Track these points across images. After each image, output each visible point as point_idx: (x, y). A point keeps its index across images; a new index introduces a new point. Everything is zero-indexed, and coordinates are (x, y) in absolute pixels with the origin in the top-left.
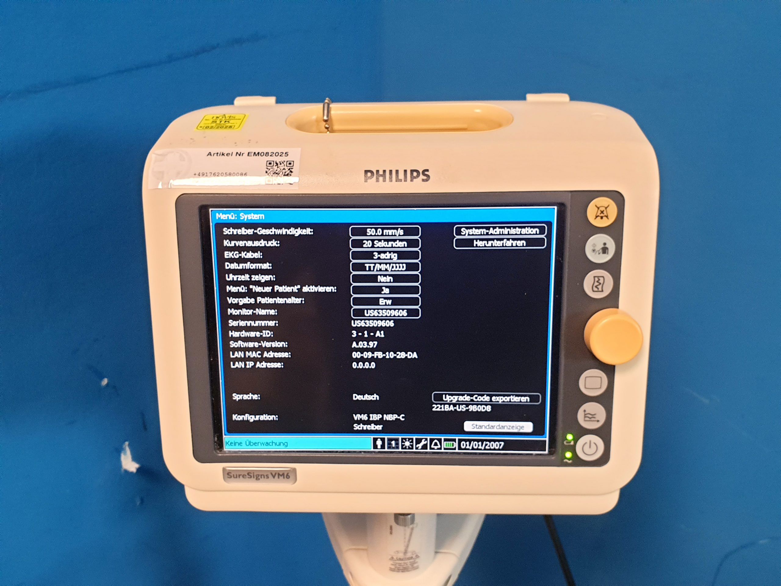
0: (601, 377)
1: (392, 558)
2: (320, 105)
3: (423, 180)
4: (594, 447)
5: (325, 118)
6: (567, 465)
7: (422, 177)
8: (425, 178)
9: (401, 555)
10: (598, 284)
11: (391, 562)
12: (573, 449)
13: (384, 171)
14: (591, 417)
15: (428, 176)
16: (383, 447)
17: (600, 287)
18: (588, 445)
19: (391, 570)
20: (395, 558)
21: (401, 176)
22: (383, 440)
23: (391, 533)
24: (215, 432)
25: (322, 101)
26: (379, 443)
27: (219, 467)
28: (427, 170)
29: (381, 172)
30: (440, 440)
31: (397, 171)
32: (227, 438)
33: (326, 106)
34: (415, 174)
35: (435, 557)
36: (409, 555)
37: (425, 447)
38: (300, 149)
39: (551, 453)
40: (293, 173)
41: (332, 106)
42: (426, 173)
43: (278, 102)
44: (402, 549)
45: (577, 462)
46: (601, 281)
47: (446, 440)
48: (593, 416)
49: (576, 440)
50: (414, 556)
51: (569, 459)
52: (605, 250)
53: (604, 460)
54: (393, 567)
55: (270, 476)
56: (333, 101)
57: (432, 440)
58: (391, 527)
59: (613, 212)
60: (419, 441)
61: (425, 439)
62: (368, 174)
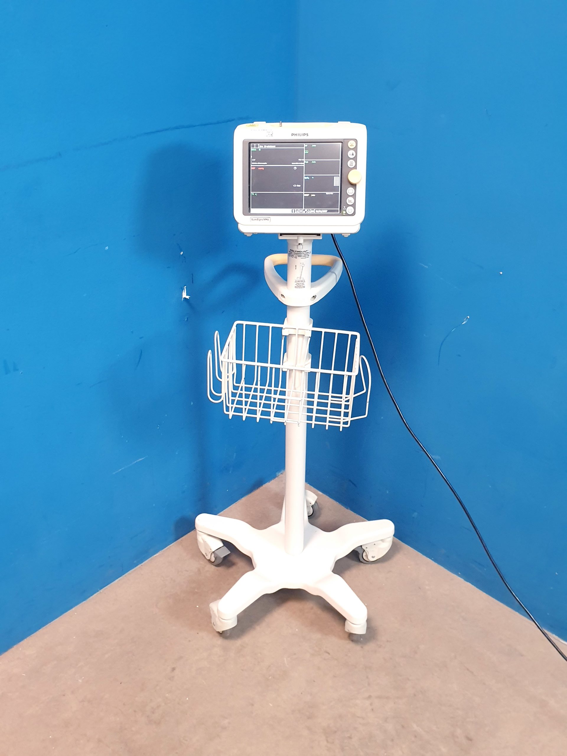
0: (353, 189)
1: (296, 281)
2: (279, 123)
5: (281, 126)
6: (344, 216)
7: (306, 135)
9: (299, 279)
11: (296, 283)
12: (346, 211)
14: (350, 201)
15: (308, 135)
16: (294, 212)
17: (352, 165)
18: (349, 210)
19: (296, 287)
20: (297, 281)
21: (301, 135)
22: (294, 210)
23: (296, 269)
24: (249, 207)
25: (280, 122)
26: (293, 211)
29: (296, 134)
30: (310, 210)
32: (251, 209)
33: (281, 123)
34: (305, 134)
35: (311, 289)
36: (302, 279)
37: (306, 212)
39: (340, 213)
40: (273, 134)
41: (282, 123)
43: (266, 123)
44: (299, 276)
45: (347, 215)
46: (352, 163)
47: (312, 210)
48: (351, 201)
49: (346, 208)
50: (303, 280)
51: (345, 214)
52: (353, 154)
53: (354, 214)
54: (296, 286)
55: (263, 220)
56: (282, 122)
57: (308, 210)
58: (296, 266)
59: (355, 145)
60: (304, 210)
61: (306, 210)
62: (292, 135)
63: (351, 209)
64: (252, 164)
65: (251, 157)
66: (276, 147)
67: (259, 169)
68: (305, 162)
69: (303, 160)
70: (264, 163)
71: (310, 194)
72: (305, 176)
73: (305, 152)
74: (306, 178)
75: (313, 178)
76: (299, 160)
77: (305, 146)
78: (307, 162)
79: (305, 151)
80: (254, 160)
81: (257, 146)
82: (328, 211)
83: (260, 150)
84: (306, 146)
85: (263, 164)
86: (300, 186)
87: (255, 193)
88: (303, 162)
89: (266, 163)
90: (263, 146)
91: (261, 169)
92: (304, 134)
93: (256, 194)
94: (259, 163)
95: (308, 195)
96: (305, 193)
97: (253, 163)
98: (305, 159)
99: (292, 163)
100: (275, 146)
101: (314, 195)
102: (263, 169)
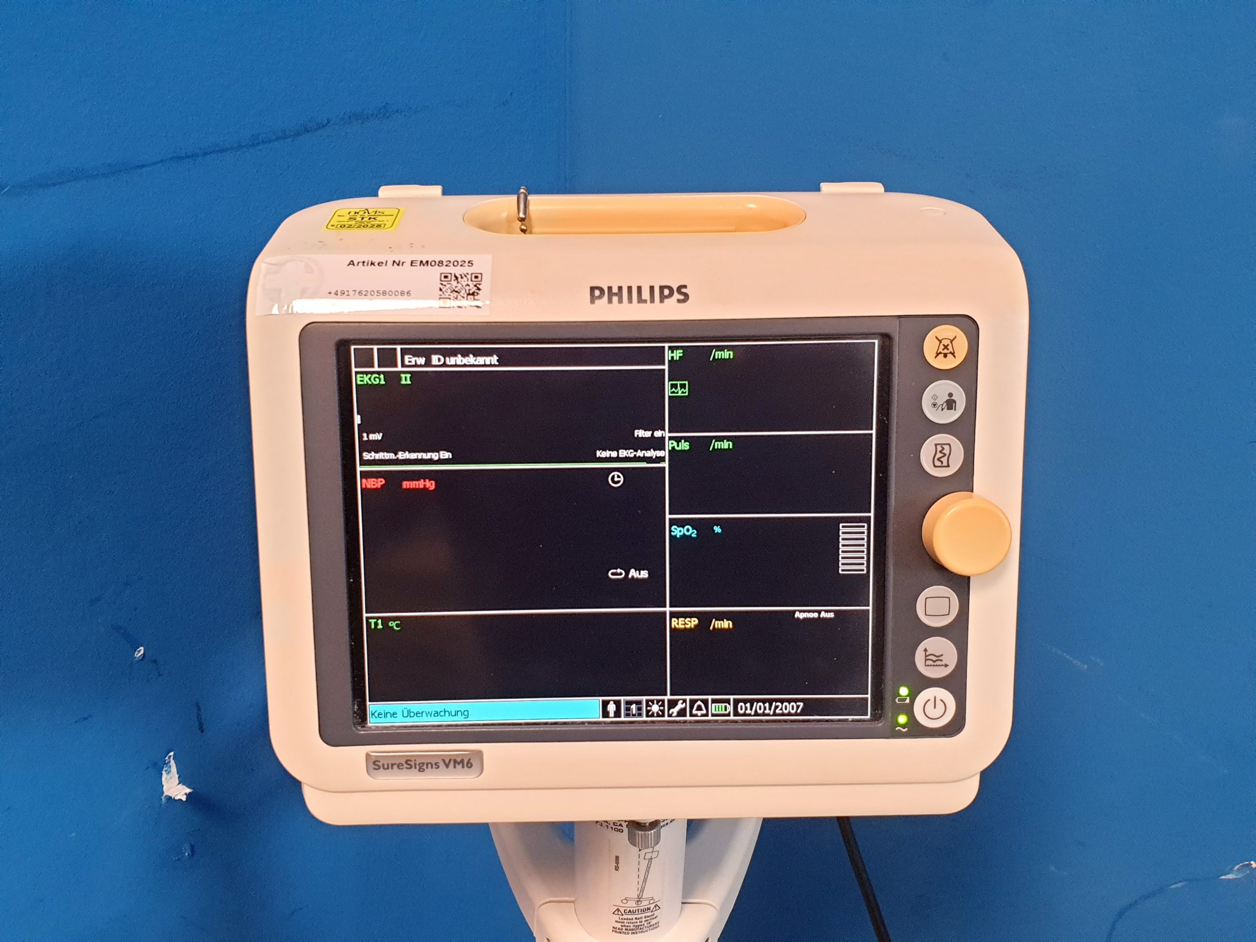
0: (949, 598)
1: (618, 910)
2: (514, 198)
3: (679, 301)
4: (940, 706)
5: (522, 215)
6: (900, 735)
7: (676, 296)
8: (682, 297)
9: (632, 905)
10: (942, 457)
11: (616, 918)
12: (909, 710)
13: (620, 288)
14: (935, 660)
15: (686, 296)
16: (617, 714)
17: (944, 460)
18: (931, 703)
19: (615, 930)
20: (622, 910)
21: (646, 295)
22: (617, 703)
23: (617, 869)
24: (355, 697)
25: (515, 191)
26: (612, 708)
27: (359, 753)
28: (685, 287)
29: (615, 290)
30: (705, 702)
31: (639, 289)
32: (372, 707)
33: (522, 196)
35: (681, 912)
36: (644, 904)
37: (682, 713)
38: (490, 257)
39: (876, 717)
40: (481, 291)
41: (529, 198)
42: (683, 290)
43: (445, 193)
44: (634, 894)
45: (916, 730)
46: (946, 451)
47: (714, 701)
48: (939, 658)
49: (913, 696)
50: (652, 906)
51: (904, 726)
53: (955, 726)
54: (619, 925)
55: (442, 765)
56: (530, 191)
57: (693, 702)
58: (617, 858)
59: (962, 347)
60: (673, 704)
61: (683, 701)
62: (596, 292)
63: (938, 702)
64: (363, 462)
65: (357, 419)
66: (501, 363)
67: (406, 484)
68: (669, 445)
69: (658, 434)
70: (435, 456)
71: (705, 619)
72: (673, 522)
73: (668, 392)
74: (678, 532)
75: (717, 529)
76: (640, 433)
77: (668, 355)
78: (685, 446)
79: (667, 384)
80: (378, 437)
81: (388, 358)
82: (810, 708)
83: (406, 380)
84: (678, 354)
85: (430, 462)
86: (644, 574)
87: (385, 620)
88: (659, 444)
89: (446, 455)
90: (421, 361)
91: (420, 484)
92: (665, 292)
93: (392, 624)
94: (402, 455)
95: (693, 622)
96: (673, 615)
97: (367, 456)
98: (670, 432)
99: (599, 454)
100: (494, 359)
101: (726, 624)
102: (431, 485)
